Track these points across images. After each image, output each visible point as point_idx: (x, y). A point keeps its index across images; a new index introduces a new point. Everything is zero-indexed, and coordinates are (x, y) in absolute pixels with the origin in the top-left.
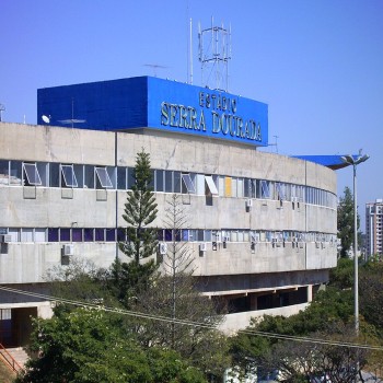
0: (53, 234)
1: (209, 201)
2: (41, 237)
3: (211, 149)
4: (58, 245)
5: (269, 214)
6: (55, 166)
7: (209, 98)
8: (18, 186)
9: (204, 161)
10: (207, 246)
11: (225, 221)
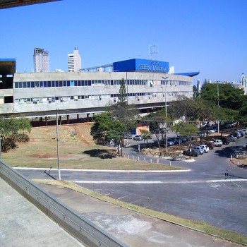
0: (112, 96)
1: (151, 86)
2: (109, 96)
3: (152, 74)
4: (113, 98)
5: (168, 88)
6: (112, 81)
7: (152, 62)
8: (103, 85)
9: (150, 77)
10: (151, 96)
11: (156, 90)
